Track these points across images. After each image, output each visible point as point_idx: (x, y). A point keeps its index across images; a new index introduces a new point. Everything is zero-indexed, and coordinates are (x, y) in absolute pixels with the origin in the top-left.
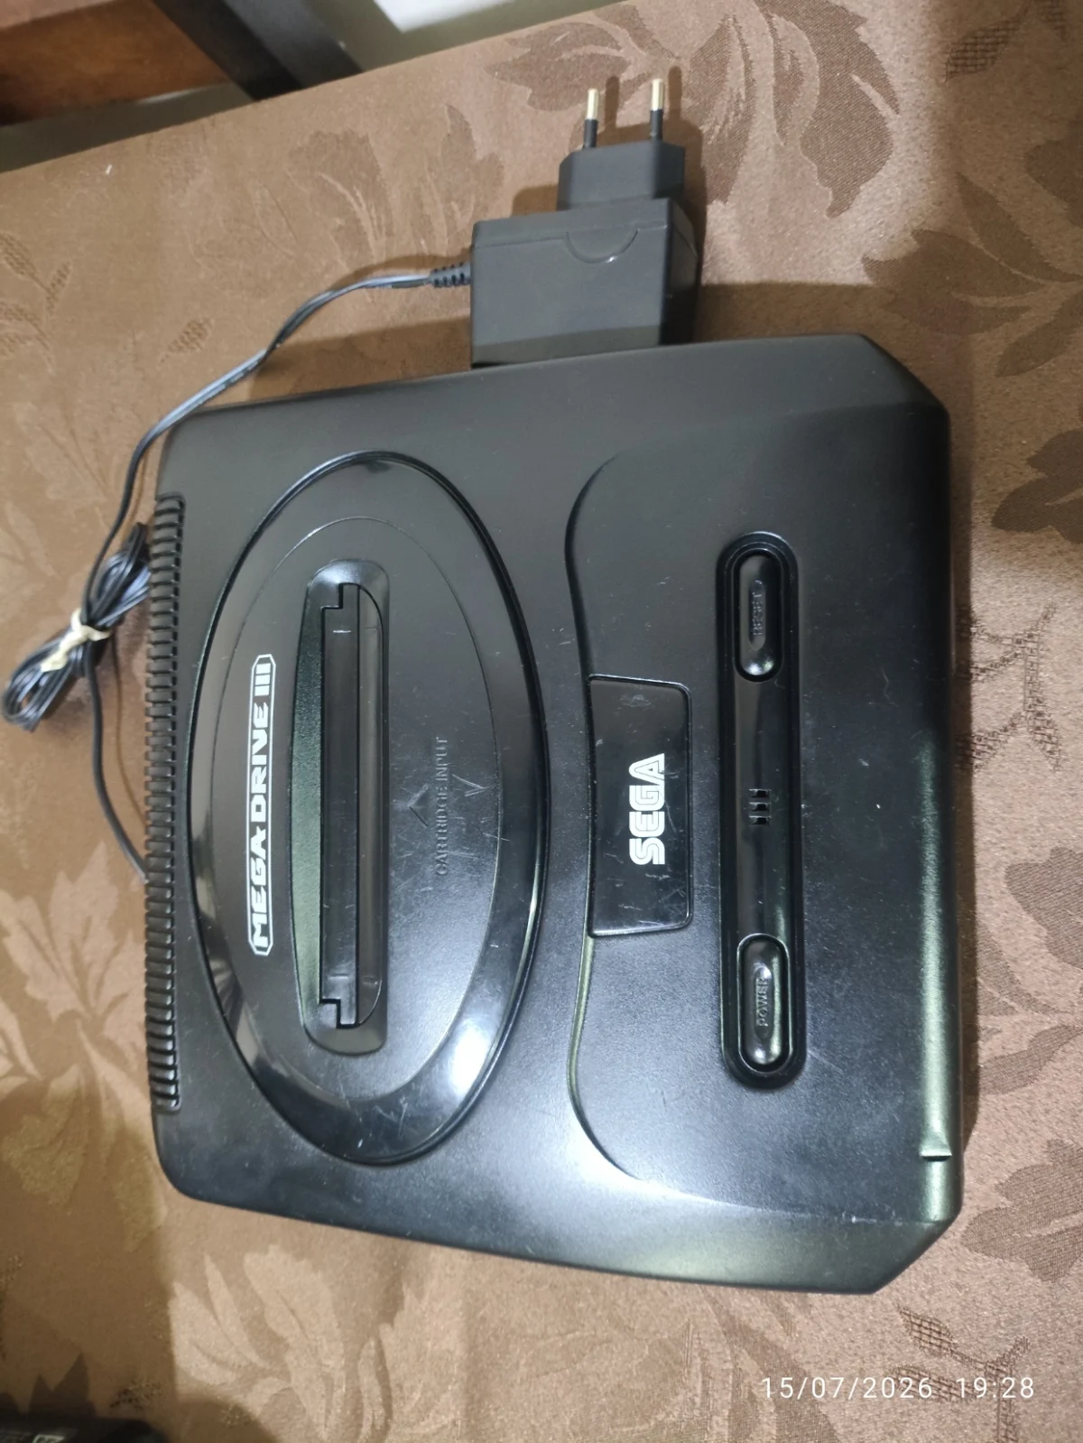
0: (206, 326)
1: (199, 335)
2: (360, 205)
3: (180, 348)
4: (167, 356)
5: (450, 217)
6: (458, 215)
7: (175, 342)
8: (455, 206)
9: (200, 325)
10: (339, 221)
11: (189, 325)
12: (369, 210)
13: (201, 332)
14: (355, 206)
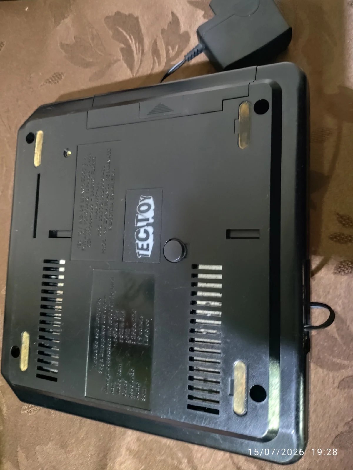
0: (62, 75)
1: (59, 78)
2: (132, 41)
3: (50, 82)
4: (44, 84)
5: (168, 52)
6: (171, 51)
7: (48, 79)
8: (170, 48)
9: (59, 74)
10: (123, 46)
11: (55, 74)
12: (135, 43)
13: (60, 77)
14: (130, 42)
